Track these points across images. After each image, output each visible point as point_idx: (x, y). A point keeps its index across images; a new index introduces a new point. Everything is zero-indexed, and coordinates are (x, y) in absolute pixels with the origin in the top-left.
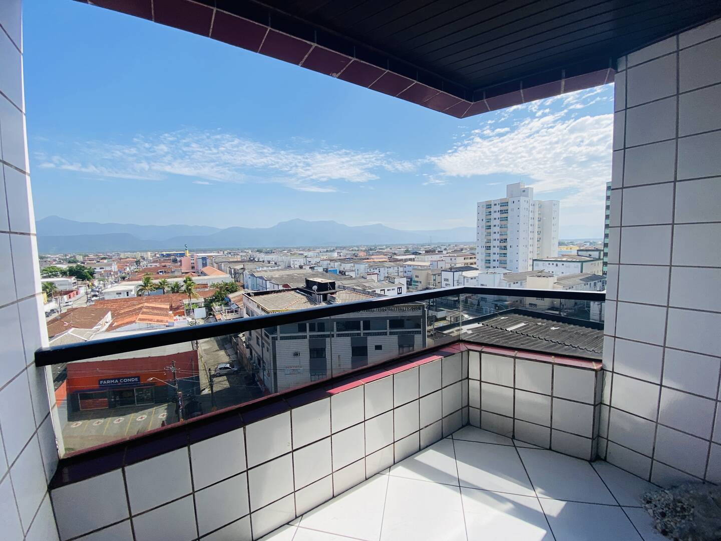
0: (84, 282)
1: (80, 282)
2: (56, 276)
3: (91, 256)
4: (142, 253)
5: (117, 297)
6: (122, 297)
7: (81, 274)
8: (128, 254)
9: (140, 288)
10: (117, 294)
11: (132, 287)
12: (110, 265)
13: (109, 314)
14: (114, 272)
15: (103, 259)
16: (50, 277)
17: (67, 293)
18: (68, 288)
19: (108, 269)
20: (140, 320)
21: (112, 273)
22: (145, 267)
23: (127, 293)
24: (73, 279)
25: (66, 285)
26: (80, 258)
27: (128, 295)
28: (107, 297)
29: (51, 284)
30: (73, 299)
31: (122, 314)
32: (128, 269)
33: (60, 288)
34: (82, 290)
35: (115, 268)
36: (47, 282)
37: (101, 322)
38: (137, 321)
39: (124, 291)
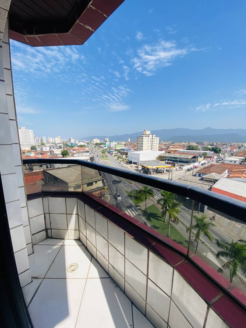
0: (216, 154)
1: (215, 154)
2: (207, 150)
3: (219, 143)
4: (242, 143)
5: (230, 163)
6: (232, 163)
7: (216, 151)
8: (235, 143)
9: (242, 160)
10: (230, 161)
11: (238, 160)
13: (227, 170)
14: (228, 151)
15: (223, 145)
16: (205, 150)
17: (210, 157)
18: (211, 156)
19: (226, 149)
22: (243, 150)
23: (235, 162)
24: (213, 152)
25: (210, 154)
26: (215, 144)
27: (235, 163)
28: (225, 162)
29: (206, 153)
30: (211, 160)
31: (233, 171)
32: (234, 150)
33: (208, 155)
34: (215, 157)
35: (229, 149)
36: (205, 152)
37: (224, 173)
38: (242, 177)
39: (233, 161)
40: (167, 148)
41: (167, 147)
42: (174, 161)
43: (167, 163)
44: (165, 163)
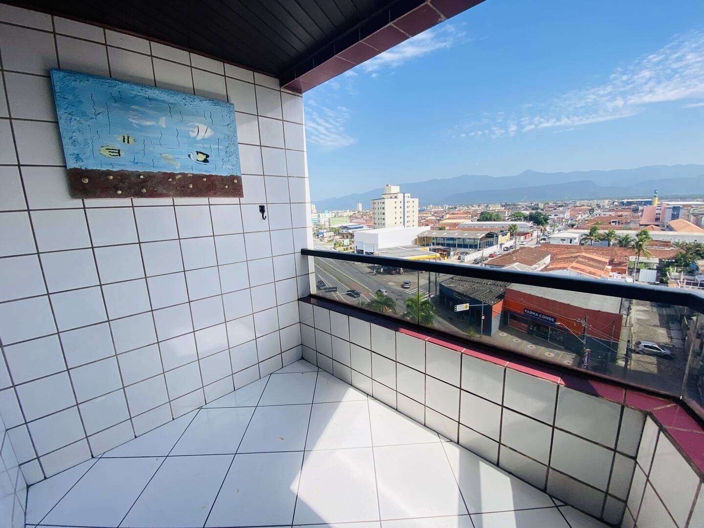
0: (538, 227)
1: (535, 226)
2: (520, 220)
3: (551, 204)
4: (599, 201)
5: (561, 243)
6: (565, 243)
7: (537, 220)
8: (585, 202)
9: (584, 237)
10: (562, 240)
11: (577, 236)
12: (564, 213)
13: (549, 257)
14: (566, 219)
15: (559, 206)
16: (515, 220)
17: (525, 234)
18: (526, 230)
19: (561, 216)
20: (572, 267)
21: (564, 220)
22: (598, 215)
23: (571, 240)
24: (531, 224)
25: (524, 227)
26: (541, 206)
27: (571, 243)
28: (552, 242)
29: (515, 226)
30: (528, 240)
31: (559, 259)
32: (580, 217)
33: (519, 230)
34: (535, 234)
35: (567, 215)
36: (512, 224)
37: (540, 262)
38: (569, 268)
39: (568, 238)
40: (439, 220)
41: (438, 218)
42: (448, 245)
43: (434, 250)
44: (430, 250)
